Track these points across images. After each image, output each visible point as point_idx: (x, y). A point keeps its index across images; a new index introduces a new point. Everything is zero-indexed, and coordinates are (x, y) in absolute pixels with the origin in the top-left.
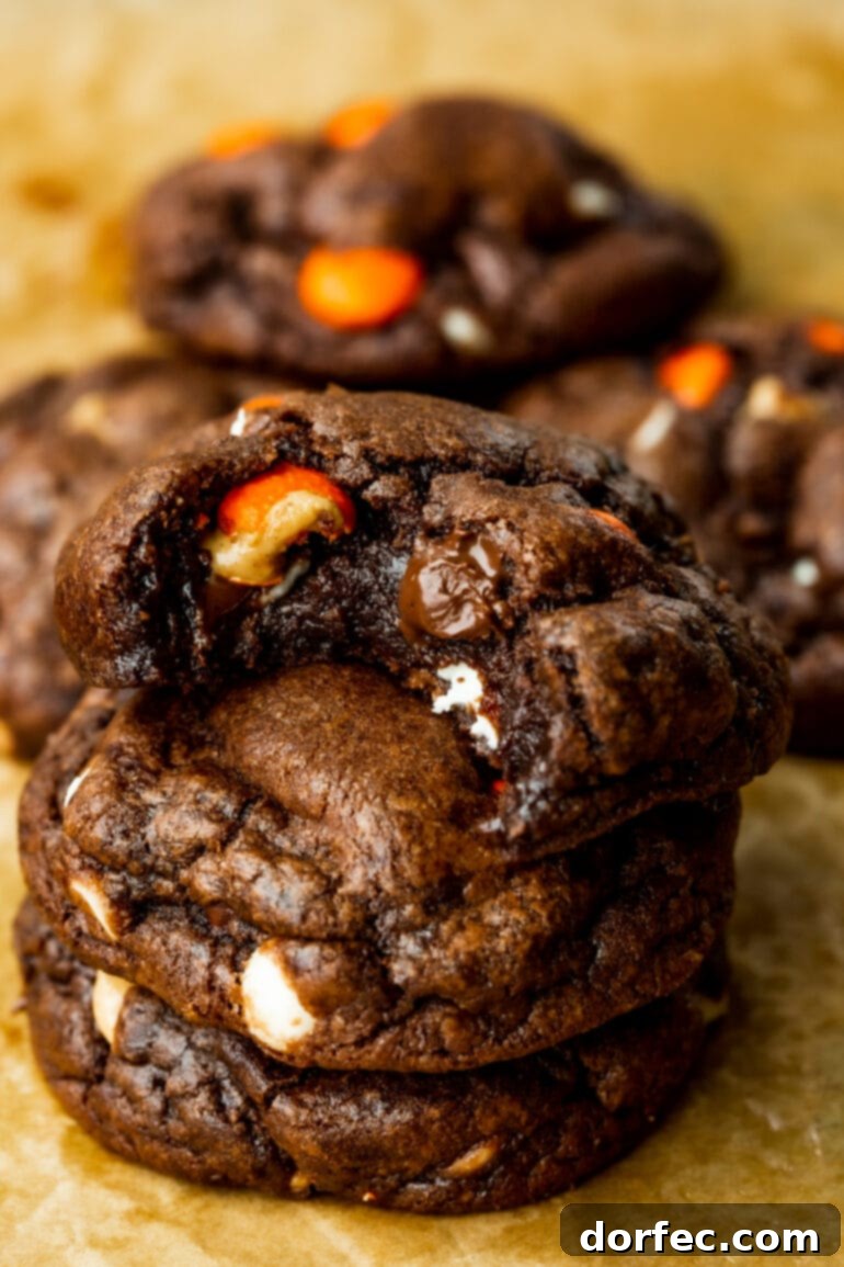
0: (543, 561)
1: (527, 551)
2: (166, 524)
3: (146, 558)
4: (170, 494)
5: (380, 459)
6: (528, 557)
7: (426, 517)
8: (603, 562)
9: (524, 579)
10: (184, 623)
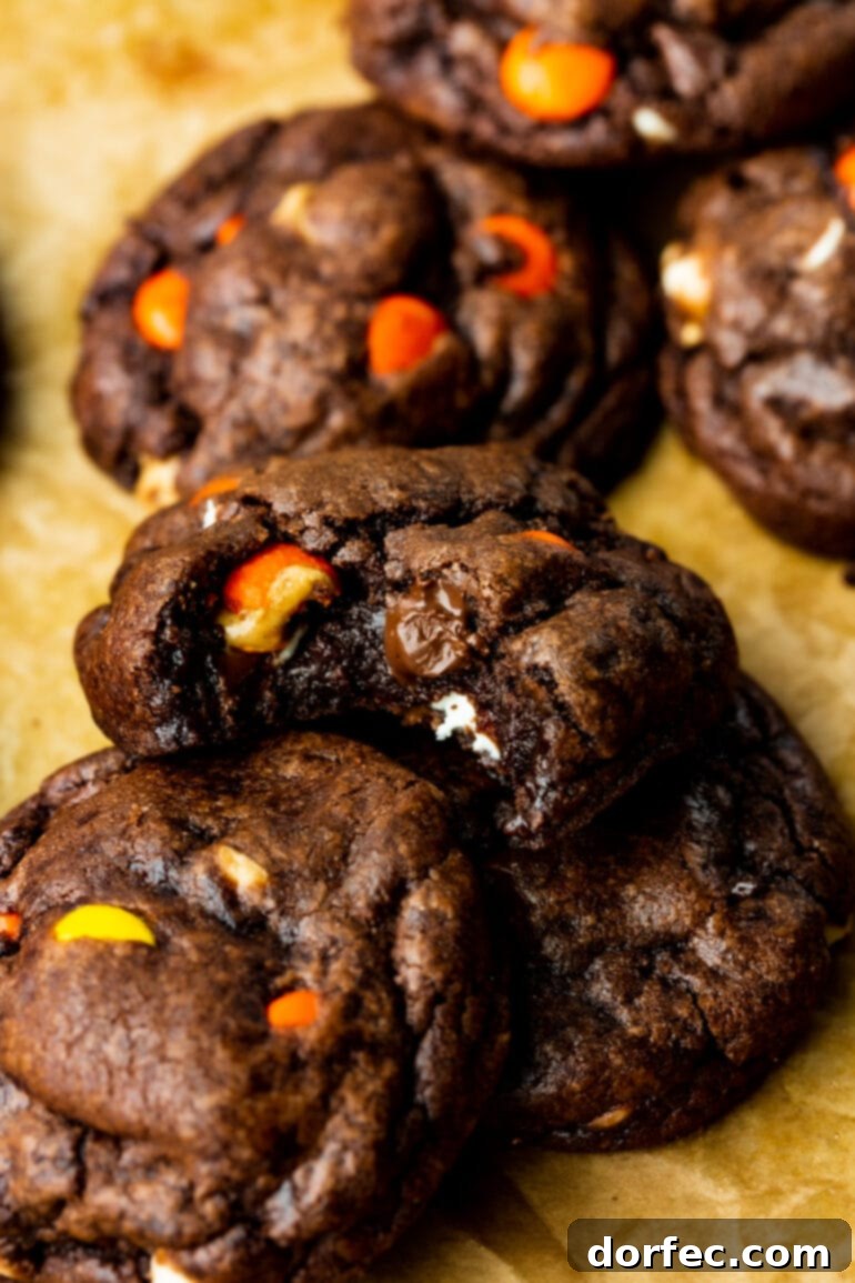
0: (500, 593)
1: (484, 587)
2: (184, 607)
3: (172, 638)
4: (185, 580)
5: (338, 524)
6: (487, 592)
7: (389, 575)
8: (550, 577)
9: (488, 612)
10: (210, 690)
